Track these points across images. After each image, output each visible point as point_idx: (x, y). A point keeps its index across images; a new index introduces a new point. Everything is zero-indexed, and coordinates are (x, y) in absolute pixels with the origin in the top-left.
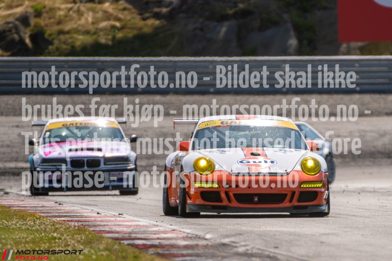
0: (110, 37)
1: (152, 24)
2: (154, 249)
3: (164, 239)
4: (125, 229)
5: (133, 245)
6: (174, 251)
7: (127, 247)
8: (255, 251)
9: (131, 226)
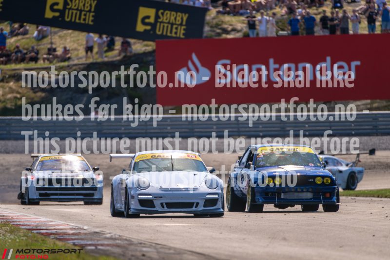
0: (13, 104)
1: (40, 96)
2: (53, 235)
3: (58, 229)
4: (33, 224)
5: (40, 233)
6: (67, 237)
7: (37, 234)
8: (117, 236)
9: (35, 222)
